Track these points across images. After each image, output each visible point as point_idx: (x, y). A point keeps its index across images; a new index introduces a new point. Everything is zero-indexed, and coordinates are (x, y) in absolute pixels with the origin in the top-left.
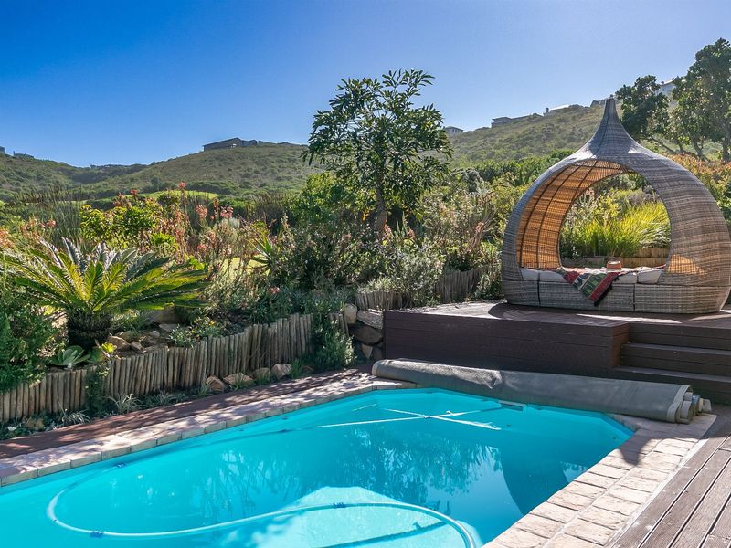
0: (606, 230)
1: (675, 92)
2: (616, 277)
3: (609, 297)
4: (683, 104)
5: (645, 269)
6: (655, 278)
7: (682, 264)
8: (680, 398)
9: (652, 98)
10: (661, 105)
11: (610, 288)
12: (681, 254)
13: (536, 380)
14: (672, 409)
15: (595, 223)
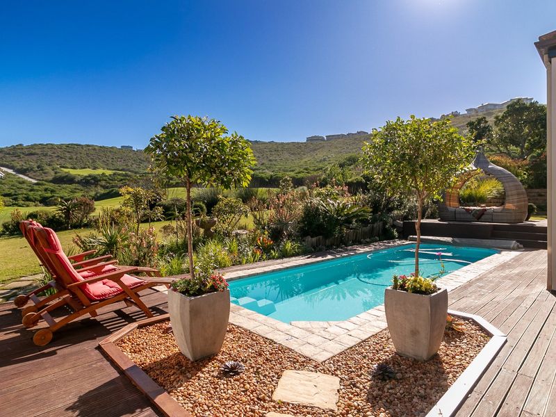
0: (473, 192)
1: (495, 122)
2: (486, 210)
3: (483, 217)
4: (500, 130)
5: (495, 207)
6: (500, 211)
7: (509, 206)
8: (514, 243)
9: (484, 127)
10: (489, 131)
11: (483, 214)
12: (509, 203)
13: (464, 240)
14: (512, 246)
15: (469, 189)
